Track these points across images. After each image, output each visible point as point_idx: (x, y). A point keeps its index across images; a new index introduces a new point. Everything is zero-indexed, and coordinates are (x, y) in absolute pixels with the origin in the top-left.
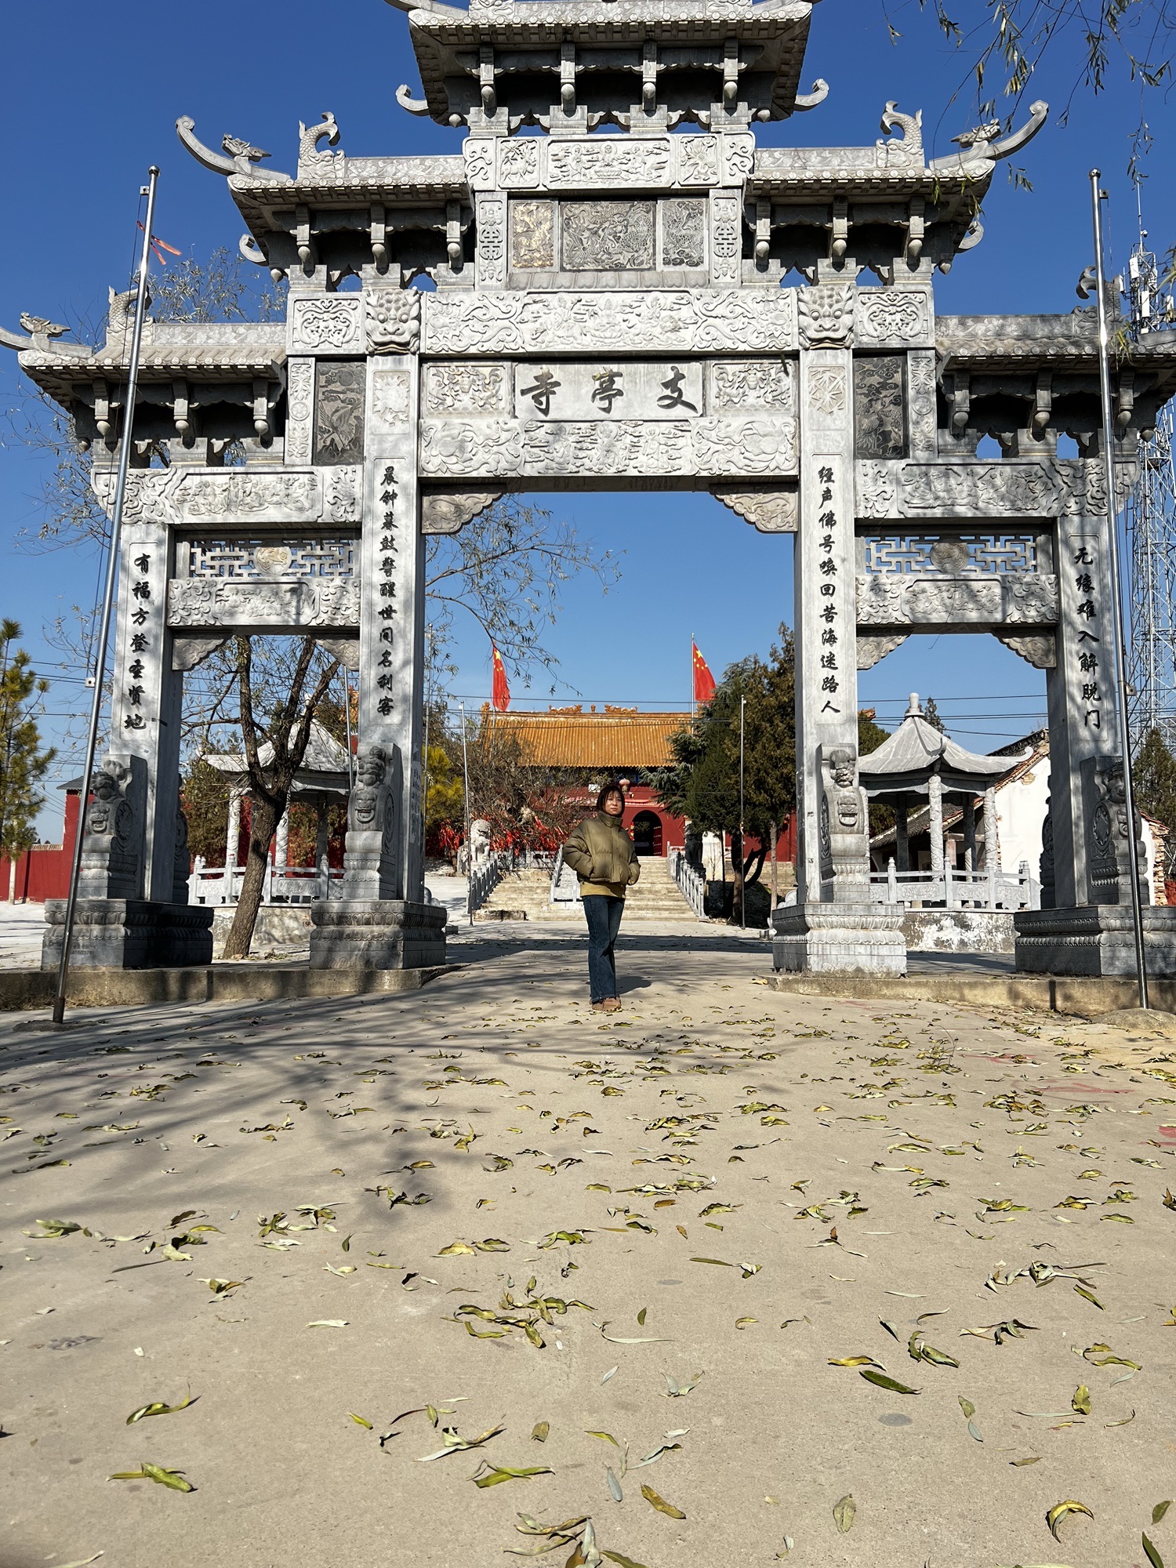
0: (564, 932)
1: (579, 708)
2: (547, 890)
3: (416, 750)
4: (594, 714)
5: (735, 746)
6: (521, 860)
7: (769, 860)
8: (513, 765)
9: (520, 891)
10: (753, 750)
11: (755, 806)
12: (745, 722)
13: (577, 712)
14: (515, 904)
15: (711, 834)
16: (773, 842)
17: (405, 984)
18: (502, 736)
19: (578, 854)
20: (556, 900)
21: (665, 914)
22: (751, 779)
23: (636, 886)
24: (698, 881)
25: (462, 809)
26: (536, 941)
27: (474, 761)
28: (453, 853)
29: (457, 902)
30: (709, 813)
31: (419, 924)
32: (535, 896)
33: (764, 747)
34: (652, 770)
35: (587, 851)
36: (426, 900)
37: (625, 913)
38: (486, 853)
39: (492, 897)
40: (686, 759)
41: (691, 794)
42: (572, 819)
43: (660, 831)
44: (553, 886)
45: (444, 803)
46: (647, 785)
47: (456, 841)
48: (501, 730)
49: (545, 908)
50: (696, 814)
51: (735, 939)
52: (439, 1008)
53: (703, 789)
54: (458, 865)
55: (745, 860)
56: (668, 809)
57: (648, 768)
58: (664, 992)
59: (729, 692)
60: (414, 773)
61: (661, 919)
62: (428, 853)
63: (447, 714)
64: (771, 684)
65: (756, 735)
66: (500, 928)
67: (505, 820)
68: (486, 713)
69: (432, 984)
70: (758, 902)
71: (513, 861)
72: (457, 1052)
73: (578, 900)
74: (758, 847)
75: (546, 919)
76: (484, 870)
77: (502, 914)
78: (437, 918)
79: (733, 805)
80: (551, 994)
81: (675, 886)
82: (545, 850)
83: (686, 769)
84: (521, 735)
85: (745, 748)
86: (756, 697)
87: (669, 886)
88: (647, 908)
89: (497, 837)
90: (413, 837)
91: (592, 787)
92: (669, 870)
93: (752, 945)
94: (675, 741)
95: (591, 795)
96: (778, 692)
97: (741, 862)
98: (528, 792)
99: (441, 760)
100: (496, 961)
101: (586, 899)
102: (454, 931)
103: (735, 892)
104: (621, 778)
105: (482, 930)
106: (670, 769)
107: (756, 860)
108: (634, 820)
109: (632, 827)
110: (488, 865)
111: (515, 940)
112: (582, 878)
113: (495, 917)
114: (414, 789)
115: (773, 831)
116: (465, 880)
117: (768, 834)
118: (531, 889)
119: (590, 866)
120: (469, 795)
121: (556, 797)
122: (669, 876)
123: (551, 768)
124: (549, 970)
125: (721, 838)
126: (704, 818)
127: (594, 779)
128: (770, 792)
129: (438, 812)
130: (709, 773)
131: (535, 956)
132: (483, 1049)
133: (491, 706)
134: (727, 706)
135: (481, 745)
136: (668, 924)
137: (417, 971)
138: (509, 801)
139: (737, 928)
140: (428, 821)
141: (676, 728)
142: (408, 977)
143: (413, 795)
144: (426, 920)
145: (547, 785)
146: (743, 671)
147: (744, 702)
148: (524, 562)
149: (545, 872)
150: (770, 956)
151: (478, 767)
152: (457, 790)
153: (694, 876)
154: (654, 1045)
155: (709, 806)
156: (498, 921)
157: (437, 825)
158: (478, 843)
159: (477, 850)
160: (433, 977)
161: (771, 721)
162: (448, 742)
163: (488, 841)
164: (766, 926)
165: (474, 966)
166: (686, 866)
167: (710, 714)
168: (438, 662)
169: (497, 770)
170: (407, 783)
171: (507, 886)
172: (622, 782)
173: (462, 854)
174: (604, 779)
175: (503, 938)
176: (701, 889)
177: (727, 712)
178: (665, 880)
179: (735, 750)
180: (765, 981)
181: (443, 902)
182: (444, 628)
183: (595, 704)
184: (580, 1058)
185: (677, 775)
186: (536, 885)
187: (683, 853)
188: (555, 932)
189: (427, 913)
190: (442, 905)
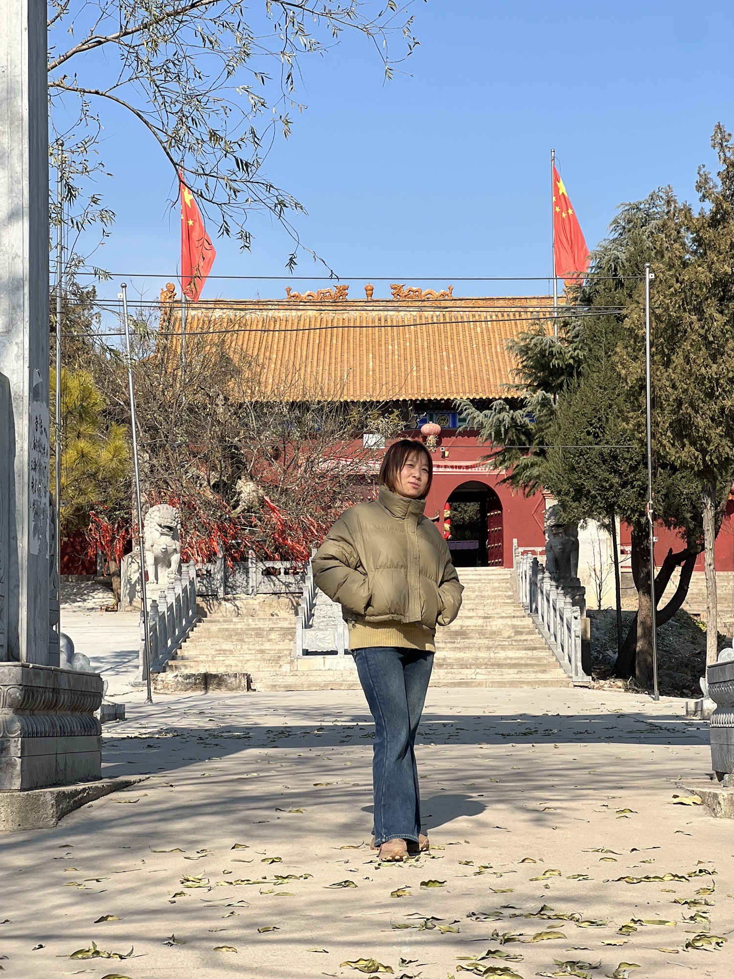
0: (323, 712)
1: (343, 291)
2: (289, 633)
3: (38, 380)
4: (370, 300)
5: (635, 359)
6: (239, 578)
7: (702, 569)
8: (220, 401)
9: (239, 636)
10: (667, 365)
11: (674, 469)
12: (653, 313)
13: (339, 300)
14: (231, 661)
15: (592, 524)
16: (709, 536)
17: (25, 819)
18: (199, 346)
19: (341, 571)
20: (306, 653)
21: (510, 674)
22: (666, 419)
23: (455, 625)
24: (570, 612)
25: (128, 485)
26: (269, 730)
27: (148, 396)
28: (113, 567)
29: (122, 658)
30: (589, 485)
31: (52, 706)
32: (267, 646)
33: (687, 360)
34: (483, 404)
35: (358, 565)
36: (63, 657)
37: (436, 675)
38: (174, 566)
39: (188, 649)
40: (545, 385)
41: (555, 450)
42: (333, 500)
43: (499, 520)
44: (299, 627)
45: (94, 476)
46: (474, 433)
47: (119, 545)
48: (198, 338)
49: (286, 668)
50: (565, 487)
51: (638, 718)
52: (88, 863)
53: (577, 441)
54: (124, 591)
55: (657, 571)
56: (513, 478)
57: (473, 401)
58: (509, 824)
59: (623, 257)
60: (36, 424)
61: (502, 684)
62: (67, 569)
63: (96, 309)
64: (699, 241)
65: (672, 336)
66: (203, 705)
67: (207, 504)
68: (169, 307)
69: (77, 817)
70: (682, 647)
71: (225, 579)
72: (124, 947)
73: (346, 652)
74: (680, 546)
75: (289, 689)
76: (171, 599)
77: (207, 681)
78: (84, 694)
79: (633, 469)
80: (297, 831)
81: (528, 621)
82: (284, 558)
83: (544, 403)
84: (235, 345)
85: (653, 362)
86: (671, 267)
87: (517, 622)
88: (476, 664)
89: (194, 537)
90: (36, 544)
91: (370, 440)
92: (517, 592)
93: (672, 730)
94: (525, 351)
95: (368, 453)
96: (712, 256)
97: (649, 575)
98: (250, 451)
99: (86, 394)
100: (196, 770)
101: (359, 654)
102: (117, 714)
103: (639, 631)
104: (424, 421)
105: (168, 710)
106: (514, 404)
107: (677, 571)
108: (452, 499)
109: (447, 513)
110: (179, 590)
111: (230, 729)
112: (352, 616)
113: (194, 686)
114: (36, 454)
115: (708, 516)
116: (137, 618)
117: (698, 519)
118: (259, 633)
119: (364, 594)
120: (140, 459)
121: (302, 460)
122: (516, 603)
123: (293, 405)
124: (294, 786)
125: (611, 528)
126: (579, 493)
127: (372, 424)
128: (700, 442)
129: (82, 492)
130: (588, 410)
131: (268, 759)
132: (173, 941)
133: (178, 292)
134: (620, 284)
135: (161, 365)
136: (515, 692)
137: (48, 794)
138: (214, 468)
139: (644, 697)
140: (64, 511)
141: (525, 326)
142: (31, 807)
143: (34, 466)
144: (64, 698)
145: (285, 437)
146: (649, 217)
147: (649, 276)
148: (234, 19)
149: (284, 600)
150: (705, 750)
151: (154, 405)
152: (117, 450)
153: (563, 602)
154: (489, 926)
155: (588, 472)
156: (199, 693)
157: (81, 515)
158: (158, 549)
159: (157, 561)
160: (79, 805)
161: (699, 311)
162: (99, 361)
163: (177, 545)
164: (696, 692)
165: (155, 779)
166: (548, 584)
167: (588, 300)
168: (74, 210)
169: (191, 410)
170: (22, 444)
171: (214, 628)
172: (427, 428)
173: (130, 569)
174: (393, 422)
175: (210, 725)
176: (577, 627)
177: (620, 294)
178: (510, 610)
179: (634, 366)
180: (698, 800)
181: (96, 659)
182: (84, 146)
183: (372, 283)
184: (354, 954)
185: (529, 415)
186: (268, 625)
187: (542, 560)
188: (305, 712)
189: (64, 683)
190: (93, 664)
